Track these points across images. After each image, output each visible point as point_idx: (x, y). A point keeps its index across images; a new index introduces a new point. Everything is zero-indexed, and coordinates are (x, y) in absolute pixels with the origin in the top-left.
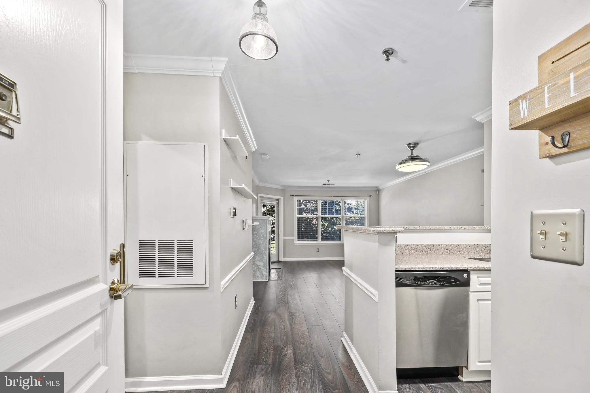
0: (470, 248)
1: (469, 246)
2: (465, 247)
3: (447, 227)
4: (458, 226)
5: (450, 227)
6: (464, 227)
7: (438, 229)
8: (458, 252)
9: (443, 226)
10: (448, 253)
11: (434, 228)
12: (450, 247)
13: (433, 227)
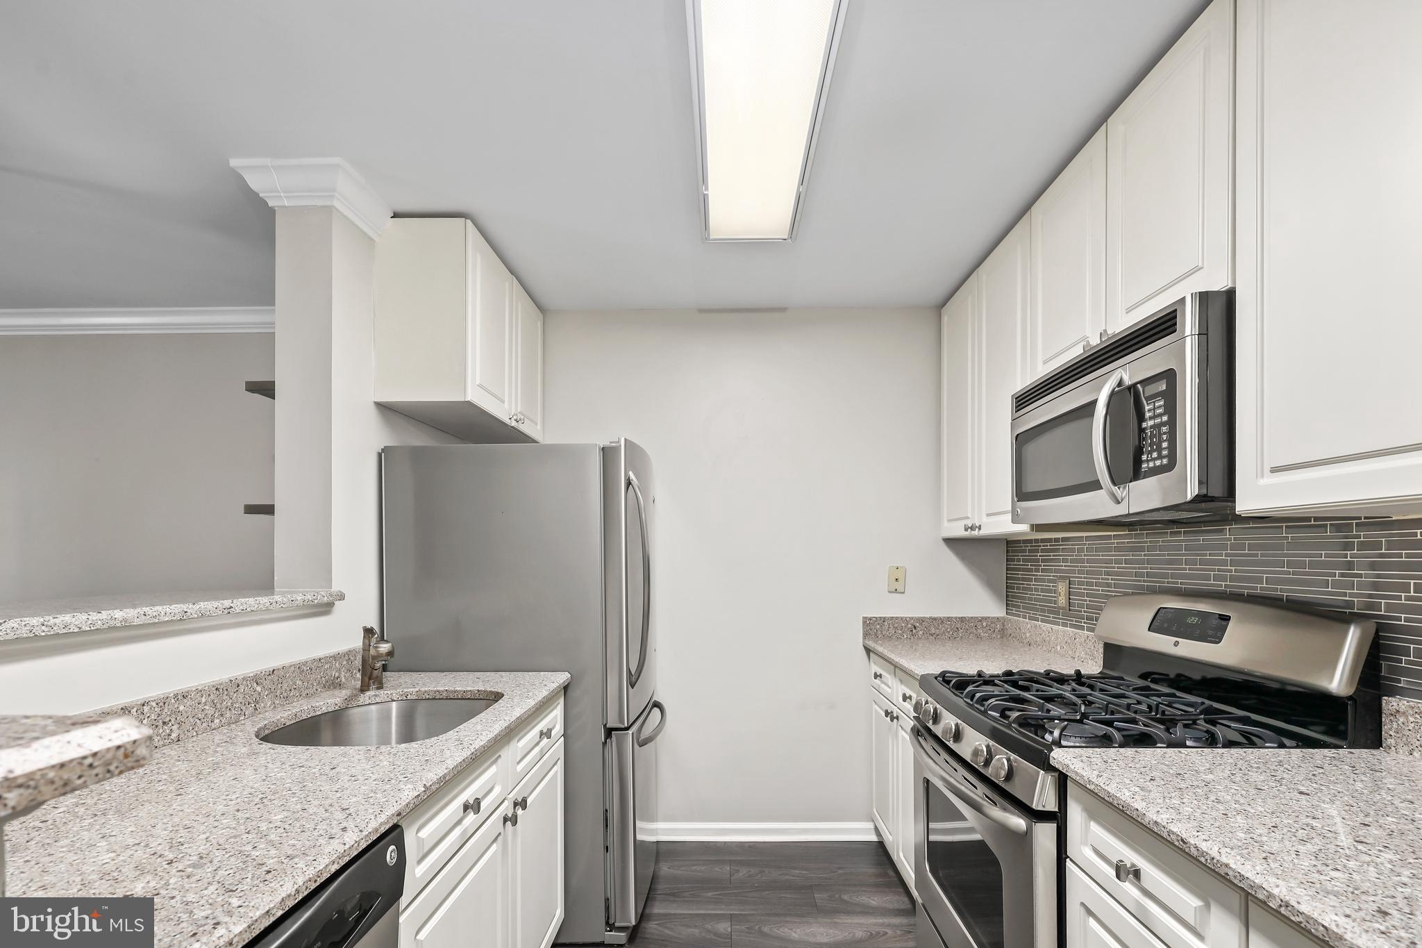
0: (259, 689)
1: (256, 679)
2: (242, 687)
3: (167, 609)
4: (215, 604)
5: (184, 607)
6: (239, 603)
7: (127, 626)
8: (217, 721)
9: (147, 609)
10: (174, 735)
11: (99, 625)
12: (181, 708)
13: (94, 616)
